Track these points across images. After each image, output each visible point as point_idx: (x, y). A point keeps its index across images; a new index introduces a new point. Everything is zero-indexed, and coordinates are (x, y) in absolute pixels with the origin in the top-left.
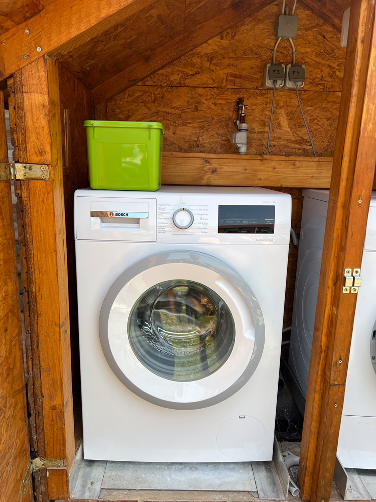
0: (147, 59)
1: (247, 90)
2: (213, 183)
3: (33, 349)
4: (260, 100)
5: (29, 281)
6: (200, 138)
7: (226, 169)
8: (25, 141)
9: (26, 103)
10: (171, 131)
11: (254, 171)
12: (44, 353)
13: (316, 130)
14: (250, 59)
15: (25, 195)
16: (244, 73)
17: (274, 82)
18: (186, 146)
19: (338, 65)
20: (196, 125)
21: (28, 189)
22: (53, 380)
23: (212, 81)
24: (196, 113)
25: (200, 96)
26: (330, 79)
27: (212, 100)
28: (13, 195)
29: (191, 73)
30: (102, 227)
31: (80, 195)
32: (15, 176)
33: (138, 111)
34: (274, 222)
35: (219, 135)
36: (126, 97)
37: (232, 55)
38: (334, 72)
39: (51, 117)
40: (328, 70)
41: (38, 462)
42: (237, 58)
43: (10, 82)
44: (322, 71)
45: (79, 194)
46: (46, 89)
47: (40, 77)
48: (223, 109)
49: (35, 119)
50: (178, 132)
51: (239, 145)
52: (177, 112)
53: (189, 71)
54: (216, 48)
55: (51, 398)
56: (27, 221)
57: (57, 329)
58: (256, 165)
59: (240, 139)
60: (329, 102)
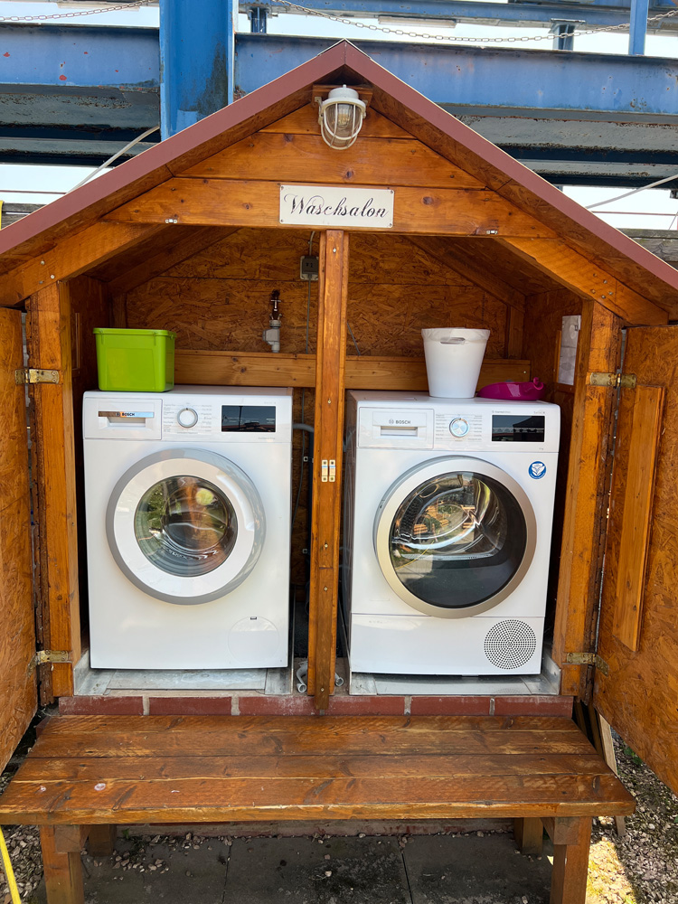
0: (170, 251)
1: (283, 282)
2: (243, 383)
3: (40, 539)
4: (297, 292)
5: (39, 474)
6: (233, 334)
7: (256, 368)
8: (38, 350)
9: (41, 319)
10: (200, 325)
11: (287, 370)
12: (51, 543)
13: (362, 325)
14: (284, 249)
15: (37, 397)
16: (278, 264)
17: (310, 276)
18: (217, 342)
19: (381, 256)
20: (228, 319)
21: (40, 391)
22: (59, 570)
23: (243, 273)
24: (227, 306)
25: (231, 288)
26: (373, 271)
27: (244, 293)
28: (27, 396)
29: (220, 264)
30: (109, 426)
31: (90, 398)
32: (29, 380)
33: (161, 303)
34: (275, 421)
35: (255, 330)
36: (148, 289)
37: (264, 245)
38: (377, 263)
39: (61, 330)
40: (370, 261)
41: (43, 656)
42: (270, 249)
43: (27, 302)
44: (364, 262)
45: (87, 395)
46: (58, 308)
47: (53, 299)
48: (257, 303)
49: (48, 332)
50: (208, 327)
51: (270, 343)
52: (205, 305)
53: (218, 261)
54: (247, 238)
55: (57, 587)
56: (38, 419)
57: (64, 519)
58: (288, 363)
59: (272, 336)
60: (374, 295)
